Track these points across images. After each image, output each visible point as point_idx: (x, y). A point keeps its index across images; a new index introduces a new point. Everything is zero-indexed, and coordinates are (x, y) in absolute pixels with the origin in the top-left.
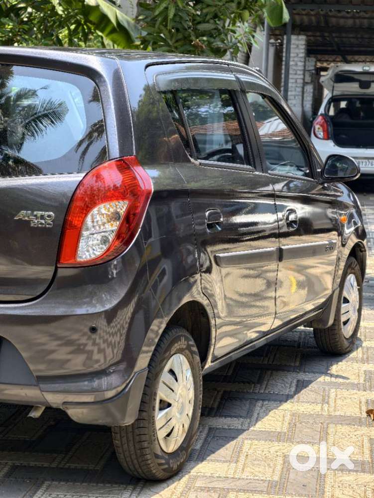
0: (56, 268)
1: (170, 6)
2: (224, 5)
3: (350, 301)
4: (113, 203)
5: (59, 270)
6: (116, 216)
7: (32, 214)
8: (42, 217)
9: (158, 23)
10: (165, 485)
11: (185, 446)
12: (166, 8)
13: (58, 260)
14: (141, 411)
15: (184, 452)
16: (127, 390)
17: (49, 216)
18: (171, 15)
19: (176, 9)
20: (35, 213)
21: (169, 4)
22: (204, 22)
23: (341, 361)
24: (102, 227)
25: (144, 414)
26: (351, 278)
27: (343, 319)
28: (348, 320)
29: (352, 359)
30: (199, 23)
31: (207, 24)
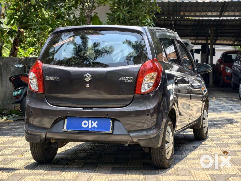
0: (134, 95)
1: (120, 14)
2: (140, 13)
3: (206, 119)
4: (151, 74)
5: (135, 96)
6: (152, 78)
7: (125, 78)
8: (129, 79)
9: (116, 20)
10: (167, 170)
11: (171, 158)
12: (119, 15)
13: (135, 93)
14: (162, 143)
15: (171, 160)
16: (159, 134)
17: (131, 78)
18: (121, 17)
19: (123, 15)
20: (126, 77)
21: (120, 13)
22: (132, 19)
23: (204, 141)
24: (147, 82)
25: (163, 144)
26: (205, 111)
27: (204, 126)
28: (205, 126)
29: (208, 141)
30: (130, 20)
31: (133, 20)
